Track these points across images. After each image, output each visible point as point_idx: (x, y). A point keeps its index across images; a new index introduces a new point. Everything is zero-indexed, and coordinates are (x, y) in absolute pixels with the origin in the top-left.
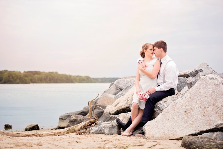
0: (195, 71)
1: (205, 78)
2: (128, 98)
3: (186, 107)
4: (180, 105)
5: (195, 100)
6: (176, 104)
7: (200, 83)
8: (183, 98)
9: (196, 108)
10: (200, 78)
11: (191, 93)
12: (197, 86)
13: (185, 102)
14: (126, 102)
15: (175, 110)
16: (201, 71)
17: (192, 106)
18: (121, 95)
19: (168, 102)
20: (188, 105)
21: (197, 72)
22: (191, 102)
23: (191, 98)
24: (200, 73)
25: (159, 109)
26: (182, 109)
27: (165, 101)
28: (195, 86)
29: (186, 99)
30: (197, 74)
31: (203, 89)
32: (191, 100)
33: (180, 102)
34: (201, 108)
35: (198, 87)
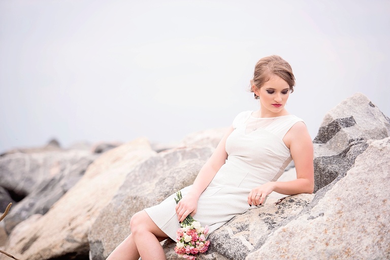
0: (330, 125)
1: (384, 145)
2: (73, 219)
3: (327, 244)
4: (305, 240)
5: (357, 223)
6: (291, 235)
7: (367, 161)
8: (312, 214)
9: (364, 247)
10: (366, 145)
11: (339, 199)
12: (358, 174)
13: (324, 228)
14: (65, 234)
15: (290, 255)
16: (349, 122)
17: (348, 243)
18: (27, 210)
19: (251, 227)
20: (334, 237)
21: (337, 126)
22: (344, 229)
23: (344, 215)
24: (345, 130)
25: (220, 253)
26: (314, 252)
27: (239, 225)
28: (351, 174)
29: (325, 218)
30: (333, 132)
31: (381, 184)
32: (342, 222)
33: (306, 230)
34: (384, 249)
35: (364, 176)
